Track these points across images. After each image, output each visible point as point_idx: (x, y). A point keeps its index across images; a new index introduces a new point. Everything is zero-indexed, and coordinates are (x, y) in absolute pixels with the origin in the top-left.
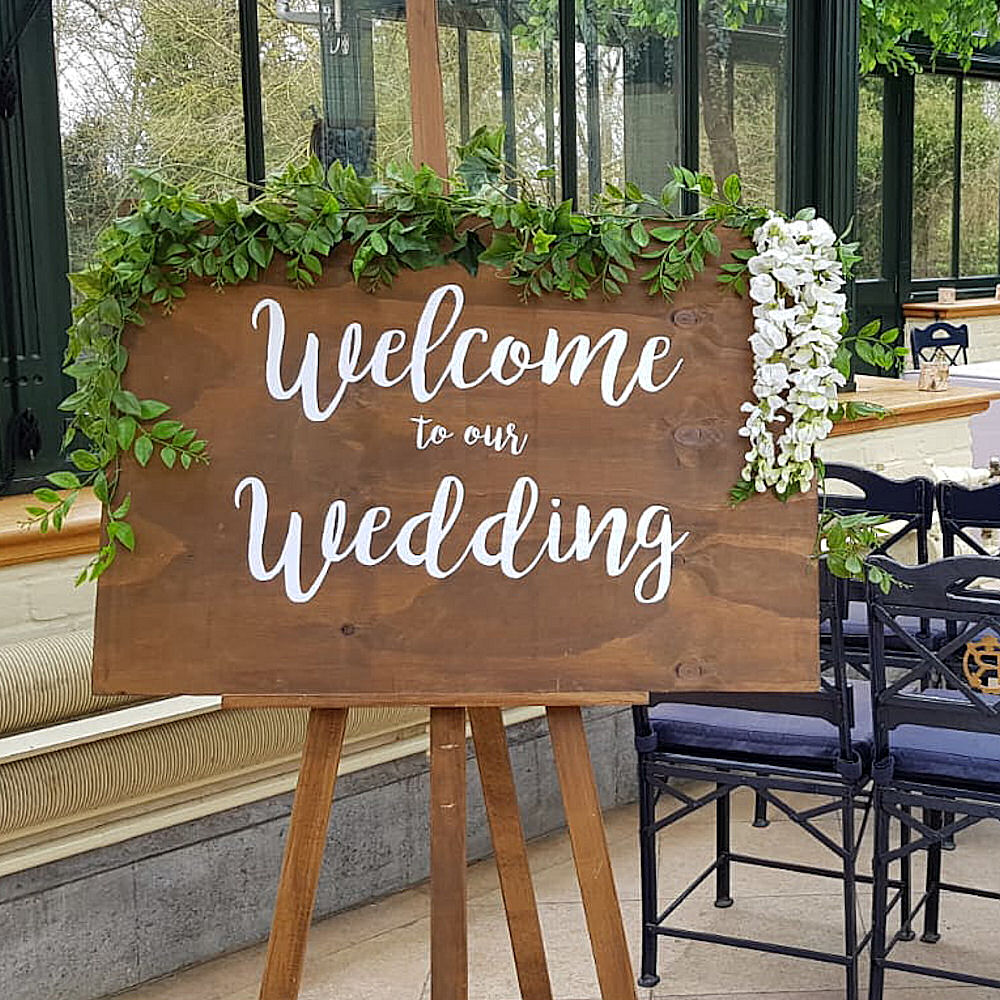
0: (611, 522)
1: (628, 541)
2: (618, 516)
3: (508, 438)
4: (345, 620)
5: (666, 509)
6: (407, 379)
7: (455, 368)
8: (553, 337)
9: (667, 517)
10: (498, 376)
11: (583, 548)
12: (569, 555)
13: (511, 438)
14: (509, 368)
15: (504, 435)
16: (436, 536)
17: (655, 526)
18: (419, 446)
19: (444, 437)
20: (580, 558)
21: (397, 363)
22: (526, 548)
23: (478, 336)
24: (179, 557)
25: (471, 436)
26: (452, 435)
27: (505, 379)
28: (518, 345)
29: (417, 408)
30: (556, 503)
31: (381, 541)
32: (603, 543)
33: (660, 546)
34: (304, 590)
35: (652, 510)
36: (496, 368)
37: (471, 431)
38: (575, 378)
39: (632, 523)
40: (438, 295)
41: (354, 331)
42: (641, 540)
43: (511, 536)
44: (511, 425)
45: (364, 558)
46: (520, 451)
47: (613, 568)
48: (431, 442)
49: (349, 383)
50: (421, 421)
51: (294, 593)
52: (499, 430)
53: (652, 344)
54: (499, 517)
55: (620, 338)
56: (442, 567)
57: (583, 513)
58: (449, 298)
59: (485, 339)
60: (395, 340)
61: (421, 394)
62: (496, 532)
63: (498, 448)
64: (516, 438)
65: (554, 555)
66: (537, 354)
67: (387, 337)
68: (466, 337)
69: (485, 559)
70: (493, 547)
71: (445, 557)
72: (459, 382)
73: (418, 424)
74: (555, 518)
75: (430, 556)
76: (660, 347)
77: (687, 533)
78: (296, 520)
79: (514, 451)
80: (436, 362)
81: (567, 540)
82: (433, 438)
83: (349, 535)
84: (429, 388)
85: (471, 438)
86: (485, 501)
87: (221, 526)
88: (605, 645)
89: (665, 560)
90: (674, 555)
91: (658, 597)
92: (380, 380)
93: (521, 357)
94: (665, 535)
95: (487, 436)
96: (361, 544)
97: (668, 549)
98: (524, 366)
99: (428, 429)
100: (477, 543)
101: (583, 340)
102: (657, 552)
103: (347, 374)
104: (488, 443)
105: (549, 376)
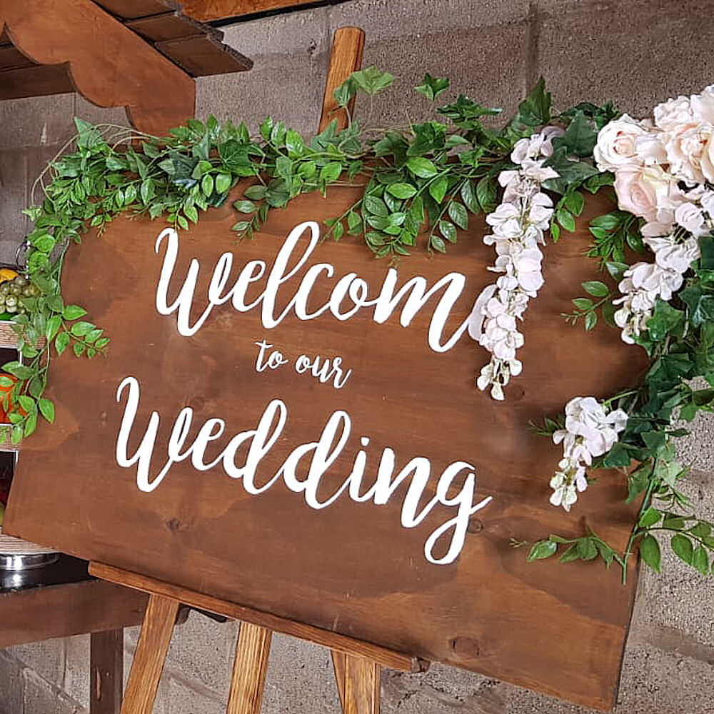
0: (414, 471)
1: (428, 494)
2: (422, 466)
3: (333, 371)
4: (174, 515)
5: (473, 468)
6: (259, 306)
7: (300, 301)
8: (392, 276)
9: (471, 477)
10: (335, 311)
11: (382, 492)
12: (367, 496)
13: (336, 372)
14: (347, 304)
15: (331, 367)
16: (257, 454)
17: (458, 484)
18: (258, 369)
19: (279, 362)
20: (377, 501)
21: (255, 290)
22: (332, 479)
23: (326, 271)
24: (72, 436)
25: (302, 364)
26: (287, 361)
27: (341, 314)
28: (359, 282)
29: (263, 333)
30: (365, 441)
31: (214, 450)
32: (400, 494)
33: (458, 506)
34: (150, 482)
35: (459, 466)
36: (334, 304)
37: (303, 360)
38: (406, 320)
39: (435, 476)
40: (298, 230)
41: (226, 260)
42: (441, 495)
43: (319, 466)
44: (337, 359)
45: (198, 463)
46: (341, 386)
47: (409, 519)
48: (268, 365)
49: (215, 305)
50: (264, 346)
51: (143, 482)
52: (327, 361)
54: (312, 445)
55: (457, 283)
56: (256, 484)
57: (388, 457)
58: (307, 234)
59: (330, 275)
60: (258, 268)
61: (268, 322)
62: (308, 459)
63: (323, 379)
64: (340, 372)
65: (354, 494)
66: (375, 293)
67: (251, 266)
68: (315, 271)
69: (294, 485)
70: (302, 475)
71: (261, 476)
72: (301, 313)
73: (261, 347)
74: (362, 458)
75: (248, 472)
77: (490, 498)
79: (336, 385)
80: (285, 294)
82: (270, 362)
83: (191, 440)
84: (275, 316)
85: (302, 367)
86: (303, 428)
87: (104, 415)
88: (387, 598)
89: (461, 522)
90: (472, 519)
91: (448, 560)
92: (239, 305)
93: (359, 294)
94: (466, 495)
95: (315, 367)
96: (199, 448)
97: (466, 511)
98: (360, 303)
99: (268, 354)
100: (289, 468)
101: (421, 282)
102: (454, 511)
103: (215, 297)
104: (315, 374)
105: (381, 315)
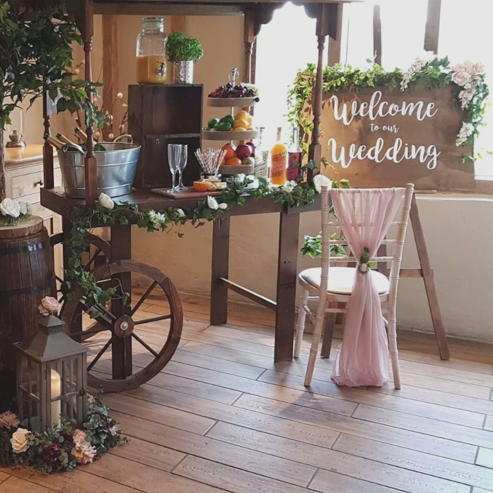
1: (425, 154)
2: (422, 148)
4: (356, 172)
5: (435, 146)
6: (368, 115)
7: (380, 112)
8: (404, 103)
9: (435, 148)
10: (391, 113)
11: (414, 156)
12: (410, 157)
14: (393, 112)
15: (393, 128)
16: (377, 152)
17: (432, 150)
18: (372, 131)
19: (378, 128)
20: (413, 158)
21: (366, 110)
22: (400, 155)
23: (385, 103)
26: (380, 128)
28: (396, 106)
29: (371, 121)
30: (406, 144)
31: (364, 154)
32: (419, 154)
34: (346, 165)
35: (431, 146)
36: (390, 112)
37: (384, 127)
38: (410, 114)
39: (426, 149)
40: (375, 93)
41: (355, 103)
42: (428, 153)
43: (395, 153)
44: (394, 125)
45: (360, 157)
46: (397, 132)
47: (422, 160)
49: (354, 116)
50: (372, 125)
51: (344, 166)
52: (392, 126)
53: (430, 105)
54: (392, 148)
55: (421, 103)
56: (379, 160)
57: (413, 147)
58: (378, 94)
59: (387, 104)
60: (365, 105)
61: (372, 118)
62: (392, 151)
63: (391, 131)
64: (396, 129)
65: (407, 157)
66: (400, 108)
67: (363, 104)
68: (382, 104)
69: (389, 158)
70: (391, 155)
71: (380, 158)
72: (381, 115)
74: (406, 149)
75: (376, 157)
76: (432, 105)
77: (440, 152)
78: (343, 149)
79: (395, 132)
80: (375, 111)
81: (409, 154)
82: (375, 129)
83: (356, 152)
84: (374, 116)
85: (385, 129)
86: (389, 144)
89: (435, 159)
90: (437, 157)
91: (433, 168)
92: (362, 114)
93: (396, 108)
94: (435, 152)
95: (388, 128)
96: (359, 154)
97: (436, 156)
98: (397, 111)
99: (374, 127)
100: (387, 154)
101: (412, 104)
102: (433, 156)
103: (354, 114)
104: (389, 130)
105: (403, 113)
